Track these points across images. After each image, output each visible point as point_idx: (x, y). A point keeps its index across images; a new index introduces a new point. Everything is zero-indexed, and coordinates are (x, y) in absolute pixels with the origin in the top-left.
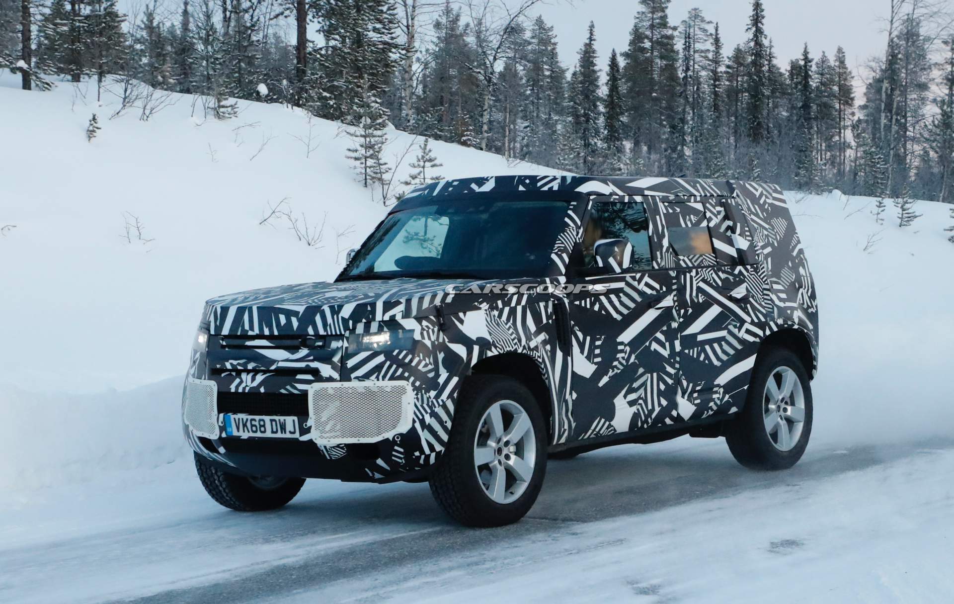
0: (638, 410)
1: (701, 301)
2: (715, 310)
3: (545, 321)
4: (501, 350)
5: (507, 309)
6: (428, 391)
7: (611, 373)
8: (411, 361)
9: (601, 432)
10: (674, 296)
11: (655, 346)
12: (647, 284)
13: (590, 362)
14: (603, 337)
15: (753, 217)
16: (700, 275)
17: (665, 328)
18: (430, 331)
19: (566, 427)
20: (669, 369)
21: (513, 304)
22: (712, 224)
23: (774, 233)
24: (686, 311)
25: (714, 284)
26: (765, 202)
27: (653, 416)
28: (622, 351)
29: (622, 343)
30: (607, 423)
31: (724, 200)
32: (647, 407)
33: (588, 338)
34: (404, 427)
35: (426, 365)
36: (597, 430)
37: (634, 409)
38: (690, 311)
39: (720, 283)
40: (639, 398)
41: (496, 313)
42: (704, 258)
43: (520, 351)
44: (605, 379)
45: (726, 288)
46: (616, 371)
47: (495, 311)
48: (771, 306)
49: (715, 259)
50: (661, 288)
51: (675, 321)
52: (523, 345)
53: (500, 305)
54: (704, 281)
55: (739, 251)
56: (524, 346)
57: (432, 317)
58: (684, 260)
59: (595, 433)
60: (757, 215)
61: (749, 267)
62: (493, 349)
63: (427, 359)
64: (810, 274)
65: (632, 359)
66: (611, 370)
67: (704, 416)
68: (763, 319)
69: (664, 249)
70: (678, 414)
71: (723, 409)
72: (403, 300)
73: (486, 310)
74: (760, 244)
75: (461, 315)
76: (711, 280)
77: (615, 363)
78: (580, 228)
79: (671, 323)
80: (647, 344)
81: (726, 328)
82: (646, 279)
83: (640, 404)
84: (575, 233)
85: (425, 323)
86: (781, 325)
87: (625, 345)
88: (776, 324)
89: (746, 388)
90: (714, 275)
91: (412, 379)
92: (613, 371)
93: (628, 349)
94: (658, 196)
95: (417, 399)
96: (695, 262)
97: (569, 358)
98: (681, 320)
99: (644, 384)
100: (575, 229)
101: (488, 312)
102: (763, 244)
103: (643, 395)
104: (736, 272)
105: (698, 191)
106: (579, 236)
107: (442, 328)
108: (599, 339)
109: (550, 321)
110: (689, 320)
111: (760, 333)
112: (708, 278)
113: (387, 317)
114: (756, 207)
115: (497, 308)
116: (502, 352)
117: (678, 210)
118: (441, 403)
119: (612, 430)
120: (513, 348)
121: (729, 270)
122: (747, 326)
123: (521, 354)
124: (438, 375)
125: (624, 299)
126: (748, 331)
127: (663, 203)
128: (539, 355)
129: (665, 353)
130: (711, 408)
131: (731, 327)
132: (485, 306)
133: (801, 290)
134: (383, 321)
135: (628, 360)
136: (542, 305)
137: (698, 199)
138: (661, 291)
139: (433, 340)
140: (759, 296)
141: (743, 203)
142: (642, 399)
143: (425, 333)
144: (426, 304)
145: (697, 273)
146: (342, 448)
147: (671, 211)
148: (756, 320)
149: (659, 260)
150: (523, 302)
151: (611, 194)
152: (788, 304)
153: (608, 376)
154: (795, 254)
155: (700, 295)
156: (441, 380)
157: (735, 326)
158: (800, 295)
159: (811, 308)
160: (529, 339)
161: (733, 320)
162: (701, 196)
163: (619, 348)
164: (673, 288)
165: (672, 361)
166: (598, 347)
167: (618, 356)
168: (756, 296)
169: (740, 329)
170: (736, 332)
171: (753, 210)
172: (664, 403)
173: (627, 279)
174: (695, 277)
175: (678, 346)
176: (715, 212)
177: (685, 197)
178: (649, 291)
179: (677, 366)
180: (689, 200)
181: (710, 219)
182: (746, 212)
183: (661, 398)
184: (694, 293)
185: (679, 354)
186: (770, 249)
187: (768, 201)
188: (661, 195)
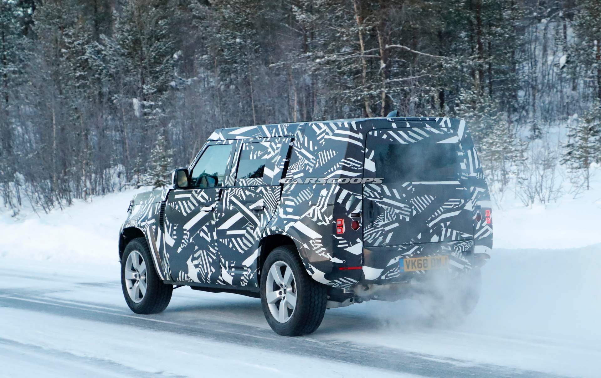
0: (200, 271)
1: (231, 209)
2: (238, 216)
7: (182, 246)
9: (186, 279)
10: (216, 204)
11: (202, 234)
12: (202, 197)
13: (172, 238)
15: (303, 151)
17: (208, 224)
20: (212, 249)
22: (269, 157)
23: (315, 163)
24: (221, 215)
25: (241, 198)
26: (322, 138)
27: (209, 277)
28: (186, 234)
29: (185, 230)
30: (186, 275)
32: (204, 270)
33: (171, 225)
36: (183, 277)
37: (198, 270)
38: (224, 215)
39: (244, 198)
40: (199, 264)
42: (255, 180)
43: (136, 227)
44: (180, 249)
45: (249, 202)
46: (184, 245)
49: (262, 181)
50: (209, 199)
51: (214, 220)
54: (235, 196)
56: (139, 224)
58: (243, 181)
59: (182, 279)
60: (307, 149)
61: (268, 188)
65: (191, 240)
67: (242, 285)
69: (231, 175)
70: (223, 279)
71: (251, 283)
73: (141, 205)
74: (294, 171)
75: (135, 206)
76: (239, 195)
77: (183, 241)
79: (211, 222)
80: (198, 232)
81: (245, 229)
82: (203, 193)
86: (274, 231)
87: (187, 231)
89: (256, 271)
90: (242, 193)
93: (188, 233)
96: (249, 182)
97: (164, 234)
98: (218, 220)
99: (200, 256)
102: (298, 171)
103: (201, 263)
104: (258, 191)
105: (271, 134)
108: (176, 226)
109: (157, 213)
110: (222, 221)
112: (237, 194)
114: (311, 142)
115: (144, 204)
117: (252, 148)
119: (190, 280)
121: (254, 189)
122: (257, 229)
125: (189, 204)
127: (245, 143)
128: (144, 230)
129: (209, 239)
130: (244, 281)
131: (248, 228)
132: (142, 202)
133: (314, 207)
135: (189, 240)
136: (157, 204)
137: (268, 139)
138: (208, 201)
140: (272, 208)
142: (201, 265)
145: (232, 191)
148: (262, 225)
149: (226, 181)
150: (152, 202)
151: (218, 140)
155: (231, 205)
157: (251, 228)
158: (311, 211)
159: (322, 222)
160: (143, 221)
161: (250, 224)
162: (271, 137)
163: (185, 232)
164: (216, 199)
165: (213, 245)
166: (175, 230)
167: (184, 237)
168: (270, 208)
169: (254, 231)
170: (252, 232)
171: (306, 144)
172: (214, 270)
173: (192, 192)
174: (229, 193)
175: (215, 236)
176: (275, 148)
177: (260, 139)
178: (202, 200)
179: (217, 249)
180: (262, 140)
181: (270, 153)
182: (298, 147)
183: (211, 267)
184: (228, 204)
185: (216, 241)
186: (302, 175)
187: (326, 137)
188: (246, 138)
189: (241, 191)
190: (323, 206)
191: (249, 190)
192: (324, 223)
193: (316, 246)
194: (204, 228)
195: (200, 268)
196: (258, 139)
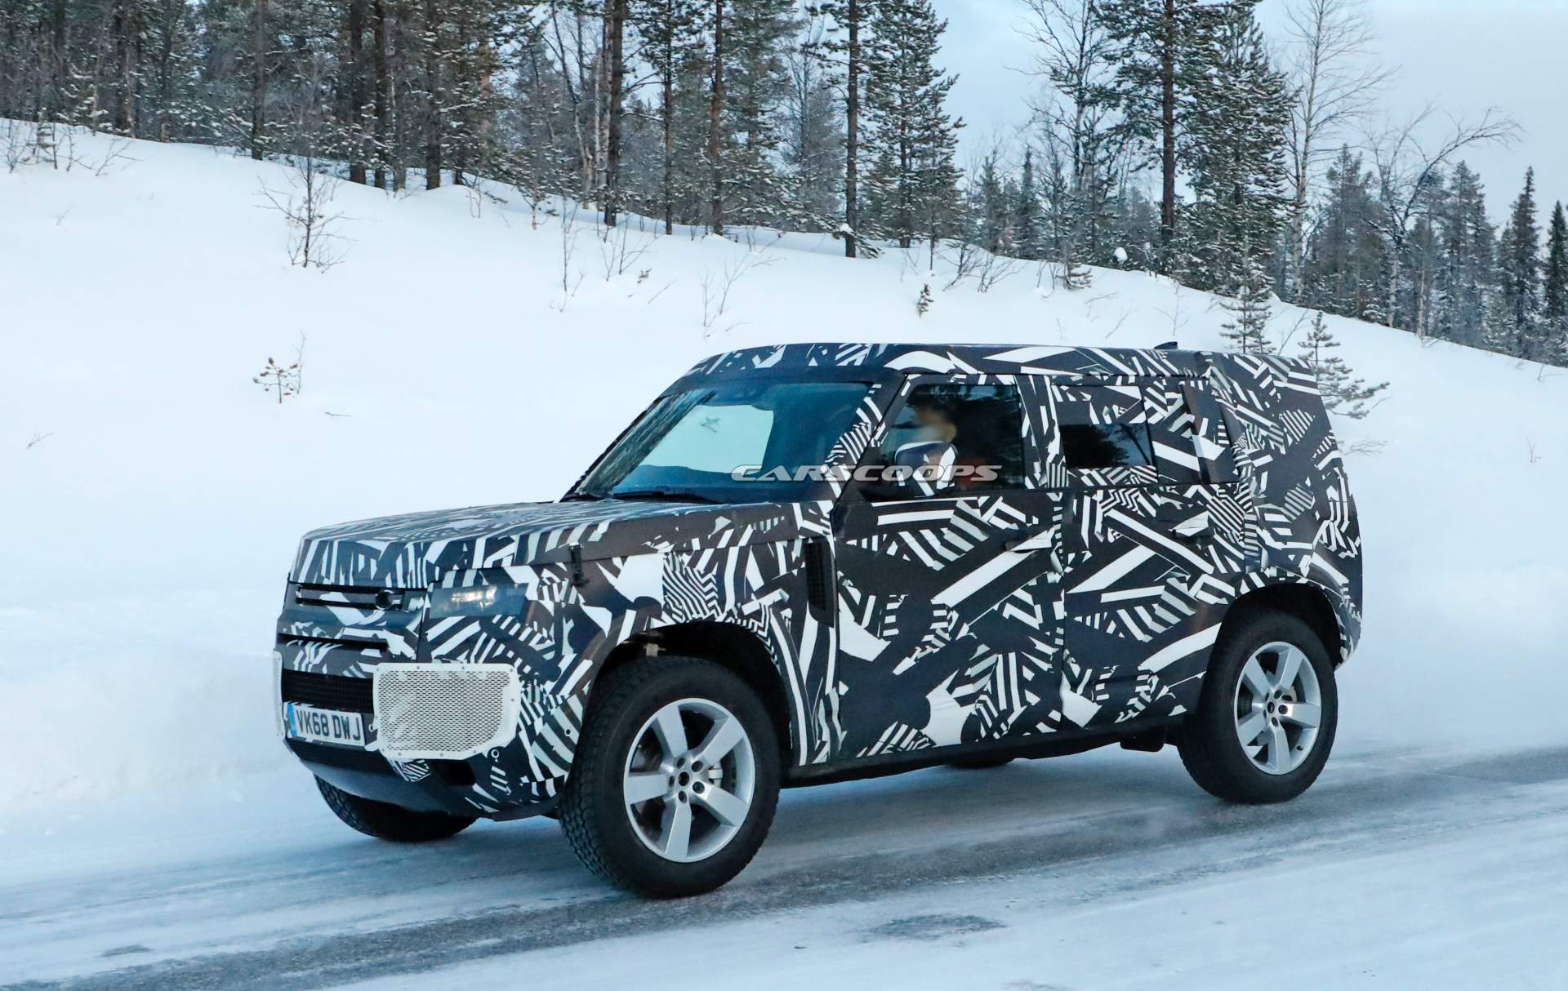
0: (978, 711)
1: (1111, 539)
2: (1139, 555)
3: (783, 571)
4: (681, 617)
5: (708, 553)
6: (542, 682)
7: (918, 653)
8: (519, 633)
9: (903, 745)
10: (1056, 532)
11: (1010, 611)
12: (1000, 514)
13: (876, 636)
14: (903, 597)
15: (1240, 408)
16: (1112, 498)
17: (1033, 582)
18: (555, 586)
19: (826, 736)
20: (1041, 646)
21: (722, 544)
22: (1153, 420)
23: (1282, 434)
24: (1079, 556)
25: (1139, 513)
26: (1271, 386)
27: (1011, 720)
28: (942, 619)
29: (942, 607)
30: (914, 732)
31: (1183, 383)
32: (996, 705)
33: (872, 599)
34: (504, 738)
35: (542, 641)
36: (894, 741)
37: (970, 709)
38: (1088, 555)
39: (1153, 512)
40: (981, 691)
41: (686, 558)
42: (1132, 473)
43: (720, 619)
44: (907, 664)
45: (1165, 521)
46: (929, 649)
47: (684, 555)
48: (1257, 549)
49: (1155, 474)
50: (1029, 520)
51: (1055, 571)
52: (727, 608)
53: (696, 544)
54: (1120, 508)
55: (1202, 461)
56: (731, 610)
57: (561, 565)
58: (1089, 476)
59: (889, 746)
60: (1250, 405)
61: (1216, 487)
62: (664, 616)
63: (545, 631)
64: (1350, 499)
65: (964, 631)
66: (919, 649)
67: (1119, 720)
68: (1236, 568)
69: (1050, 459)
70: (1063, 717)
71: (1158, 708)
72: (516, 538)
73: (666, 554)
74: (1247, 452)
75: (617, 561)
76: (1134, 507)
77: (927, 638)
78: (879, 424)
79: (1045, 576)
80: (996, 607)
81: (1163, 582)
82: (1000, 504)
83: (984, 703)
84: (868, 434)
85: (546, 573)
86: (1272, 578)
87: (949, 610)
88: (1262, 576)
89: (1200, 676)
90: (1142, 500)
91: (519, 662)
92: (924, 649)
93: (955, 615)
94: (1050, 376)
95: (526, 693)
96: (1113, 478)
97: (832, 631)
98: (1068, 570)
99: (991, 670)
100: (869, 426)
101: (670, 557)
102: (1255, 450)
103: (989, 687)
104: (1189, 494)
105: (1133, 368)
106: (877, 437)
107: (578, 581)
108: (895, 600)
109: (795, 572)
110: (1084, 571)
111: (1231, 591)
112: (1128, 504)
113: (489, 564)
114: (1251, 393)
115: (689, 551)
116: (681, 621)
117: (1088, 397)
118: (560, 702)
119: (925, 742)
120: (705, 613)
121: (1173, 491)
122: (1204, 579)
123: (723, 623)
124: (559, 657)
125: (949, 536)
126: (1206, 588)
127: (1059, 386)
128: (762, 625)
129: (1035, 622)
130: (1133, 707)
131: (1172, 581)
132: (665, 547)
133: (1325, 523)
134: (482, 569)
135: (954, 632)
136: (780, 546)
137: (1132, 380)
138: (1029, 525)
139: (557, 600)
140: (1234, 531)
141: (1223, 387)
142: (987, 693)
143: (545, 589)
144: (552, 543)
145: (1106, 496)
146: (421, 765)
147: (1072, 398)
148: (1223, 570)
149: (1037, 476)
150: (743, 542)
151: (951, 373)
152: (1291, 545)
153: (914, 657)
154: (1321, 466)
155: (1110, 530)
156: (564, 665)
157: (1182, 580)
158: (1322, 531)
159: (1345, 551)
160: (743, 600)
161: (1177, 570)
162: (1137, 376)
163: (937, 613)
164: (1055, 518)
165: (1048, 633)
166: (891, 612)
167: (934, 626)
168: (1228, 532)
169: (1190, 584)
170: (1183, 587)
171: (1243, 398)
172: (1033, 699)
173: (957, 505)
174: (1100, 502)
175: (1059, 610)
176: (1164, 400)
177: (1106, 378)
178: (1002, 524)
179: (1059, 642)
180: (1112, 382)
181: (1152, 411)
182: (1227, 401)
183: (1027, 692)
184: (1098, 527)
185: (1062, 623)
186: (1268, 459)
187: (1276, 383)
188: (1055, 373)
189: (1138, 497)
190: (1342, 521)
191: (1160, 494)
192: (1349, 553)
193: (1345, 601)
194: (1020, 593)
195: (980, 702)
196: (1099, 377)
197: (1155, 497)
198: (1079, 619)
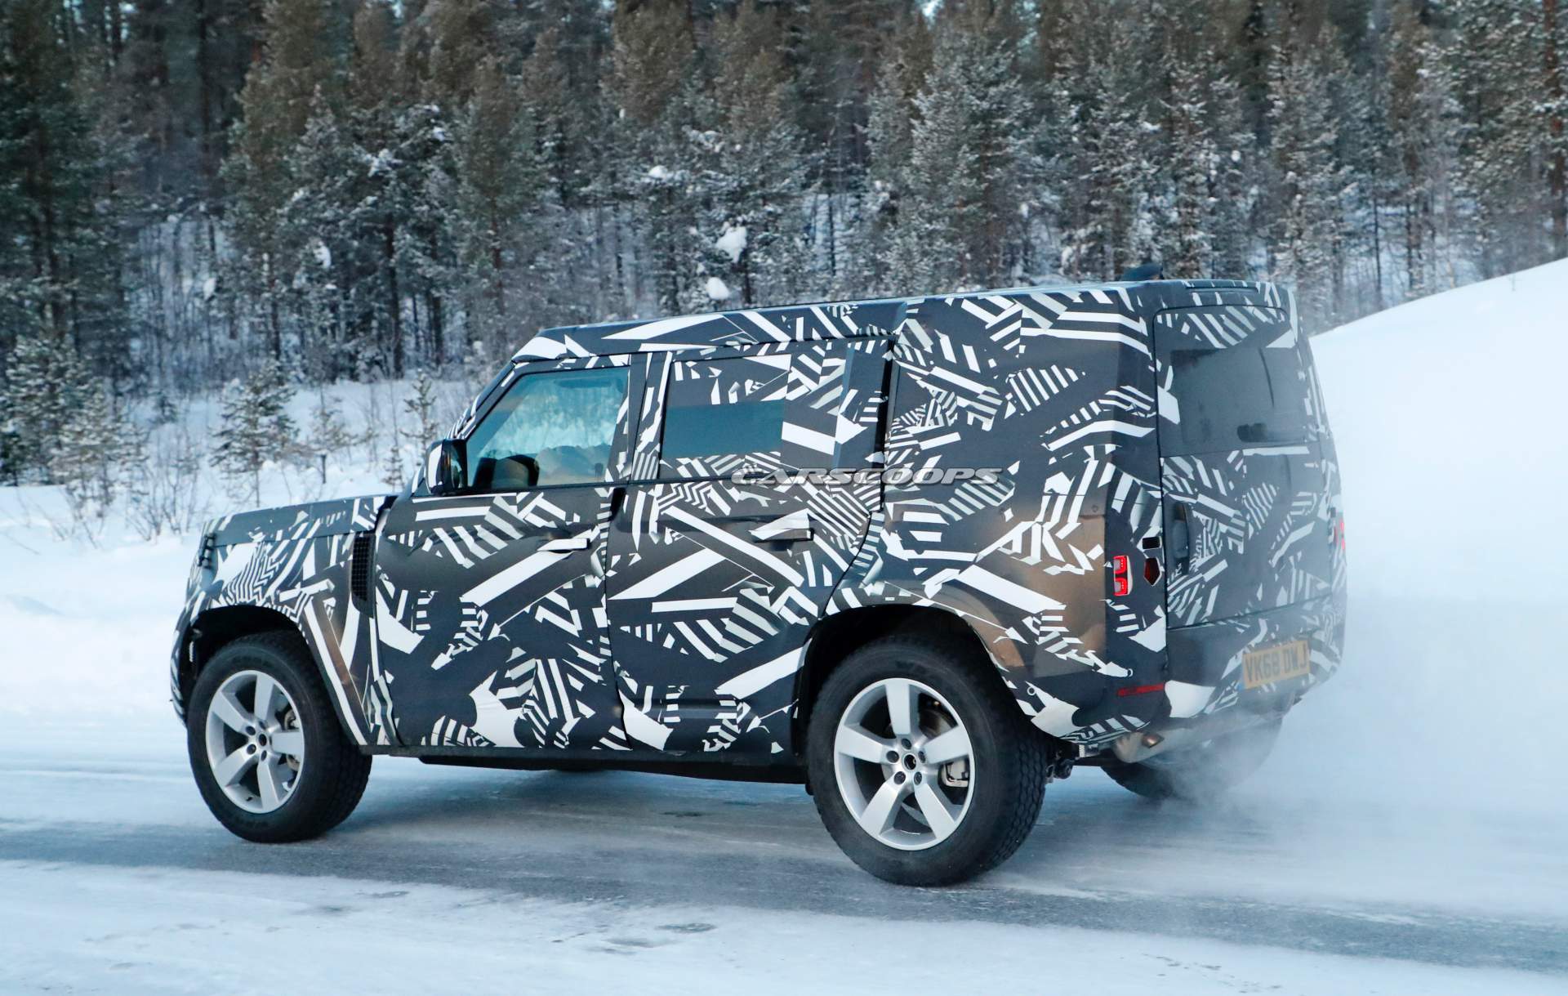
0: (526, 715)
1: (668, 540)
2: (705, 560)
3: (333, 563)
5: (285, 543)
7: (452, 650)
9: (458, 740)
10: (603, 531)
11: (542, 614)
12: (538, 511)
13: (409, 628)
14: (432, 593)
15: (938, 372)
16: (675, 493)
17: (569, 586)
19: (379, 721)
20: (583, 654)
21: (295, 537)
23: (1000, 402)
24: (626, 559)
25: (708, 510)
26: (1017, 335)
27: (567, 729)
28: (472, 618)
29: (471, 605)
30: (465, 729)
32: (545, 713)
33: (404, 594)
36: (449, 734)
37: (518, 713)
38: (637, 558)
39: (726, 510)
40: (526, 696)
41: (269, 547)
43: (259, 604)
44: (441, 661)
45: (745, 520)
46: (462, 648)
50: (569, 517)
51: (594, 574)
52: (267, 595)
53: (279, 537)
54: (682, 505)
56: (270, 597)
58: (689, 467)
59: (445, 739)
60: (961, 368)
62: (221, 598)
65: (496, 631)
66: (452, 647)
67: (705, 749)
68: (829, 583)
69: (640, 448)
70: (626, 735)
73: (258, 544)
74: (918, 429)
75: (228, 549)
76: (702, 503)
77: (458, 636)
78: (470, 418)
79: (583, 579)
80: (527, 609)
81: (733, 593)
82: (540, 501)
83: (532, 708)
84: (458, 427)
86: (873, 597)
87: (478, 609)
89: (787, 710)
90: (714, 496)
92: (457, 647)
93: (485, 615)
94: (674, 352)
96: (718, 468)
97: (372, 621)
98: (611, 573)
99: (535, 675)
101: (259, 547)
103: (534, 692)
104: (782, 488)
105: (791, 332)
108: (426, 596)
110: (632, 575)
111: (813, 609)
112: (694, 500)
114: (969, 352)
115: (272, 541)
116: (232, 603)
117: (717, 372)
120: (250, 598)
122: (791, 592)
123: (262, 608)
125: (482, 533)
126: (789, 604)
127: (684, 362)
128: (294, 612)
129: (574, 628)
131: (749, 593)
132: (260, 537)
133: (1023, 526)
135: (486, 631)
136: (336, 540)
137: (782, 347)
138: (568, 523)
140: (848, 534)
141: (914, 342)
142: (533, 698)
147: (695, 375)
149: (620, 467)
150: (311, 535)
151: (559, 358)
152: (928, 554)
153: (449, 653)
154: (1054, 446)
155: (668, 531)
157: (761, 591)
158: (1015, 535)
159: (1061, 564)
160: (284, 587)
161: (754, 580)
162: (793, 341)
163: (466, 611)
164: (600, 516)
165: (590, 642)
166: (422, 607)
167: (464, 624)
168: (838, 535)
169: (773, 598)
170: (764, 601)
171: (949, 355)
172: (587, 712)
173: (495, 502)
174: (658, 498)
175: (601, 618)
176: (817, 369)
177: (746, 347)
178: (539, 522)
179: (608, 653)
180: (754, 351)
181: (797, 383)
182: (916, 363)
183: (579, 703)
184: (653, 527)
185: (606, 632)
186: (955, 437)
187: (1026, 332)
188: (681, 348)
189: (709, 491)
190: (1063, 521)
191: (740, 487)
192: (1069, 568)
193: (1044, 634)
194: (553, 596)
195: (527, 707)
196: (738, 348)
197: (734, 493)
198: (626, 629)
